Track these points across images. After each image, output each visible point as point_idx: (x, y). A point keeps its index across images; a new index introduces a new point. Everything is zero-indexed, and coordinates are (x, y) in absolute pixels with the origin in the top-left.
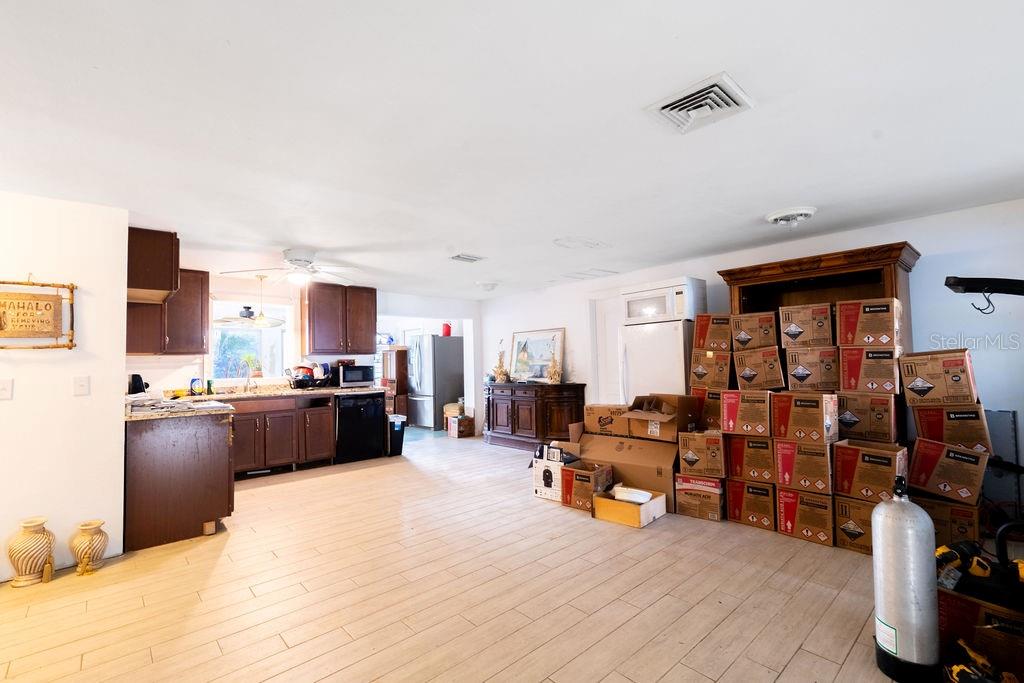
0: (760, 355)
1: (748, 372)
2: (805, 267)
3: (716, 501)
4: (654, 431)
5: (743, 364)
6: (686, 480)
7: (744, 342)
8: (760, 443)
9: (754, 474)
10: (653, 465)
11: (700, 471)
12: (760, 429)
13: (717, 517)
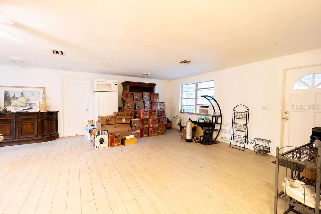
0: (140, 102)
1: (138, 106)
2: (143, 84)
3: (140, 134)
4: (123, 121)
5: (137, 104)
6: (134, 131)
7: (136, 99)
8: (147, 120)
9: (145, 126)
10: (127, 129)
11: (137, 128)
12: (148, 117)
13: (140, 137)
